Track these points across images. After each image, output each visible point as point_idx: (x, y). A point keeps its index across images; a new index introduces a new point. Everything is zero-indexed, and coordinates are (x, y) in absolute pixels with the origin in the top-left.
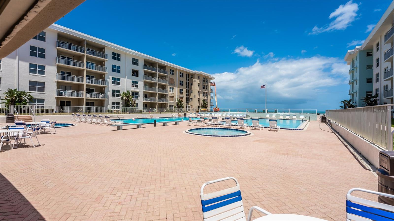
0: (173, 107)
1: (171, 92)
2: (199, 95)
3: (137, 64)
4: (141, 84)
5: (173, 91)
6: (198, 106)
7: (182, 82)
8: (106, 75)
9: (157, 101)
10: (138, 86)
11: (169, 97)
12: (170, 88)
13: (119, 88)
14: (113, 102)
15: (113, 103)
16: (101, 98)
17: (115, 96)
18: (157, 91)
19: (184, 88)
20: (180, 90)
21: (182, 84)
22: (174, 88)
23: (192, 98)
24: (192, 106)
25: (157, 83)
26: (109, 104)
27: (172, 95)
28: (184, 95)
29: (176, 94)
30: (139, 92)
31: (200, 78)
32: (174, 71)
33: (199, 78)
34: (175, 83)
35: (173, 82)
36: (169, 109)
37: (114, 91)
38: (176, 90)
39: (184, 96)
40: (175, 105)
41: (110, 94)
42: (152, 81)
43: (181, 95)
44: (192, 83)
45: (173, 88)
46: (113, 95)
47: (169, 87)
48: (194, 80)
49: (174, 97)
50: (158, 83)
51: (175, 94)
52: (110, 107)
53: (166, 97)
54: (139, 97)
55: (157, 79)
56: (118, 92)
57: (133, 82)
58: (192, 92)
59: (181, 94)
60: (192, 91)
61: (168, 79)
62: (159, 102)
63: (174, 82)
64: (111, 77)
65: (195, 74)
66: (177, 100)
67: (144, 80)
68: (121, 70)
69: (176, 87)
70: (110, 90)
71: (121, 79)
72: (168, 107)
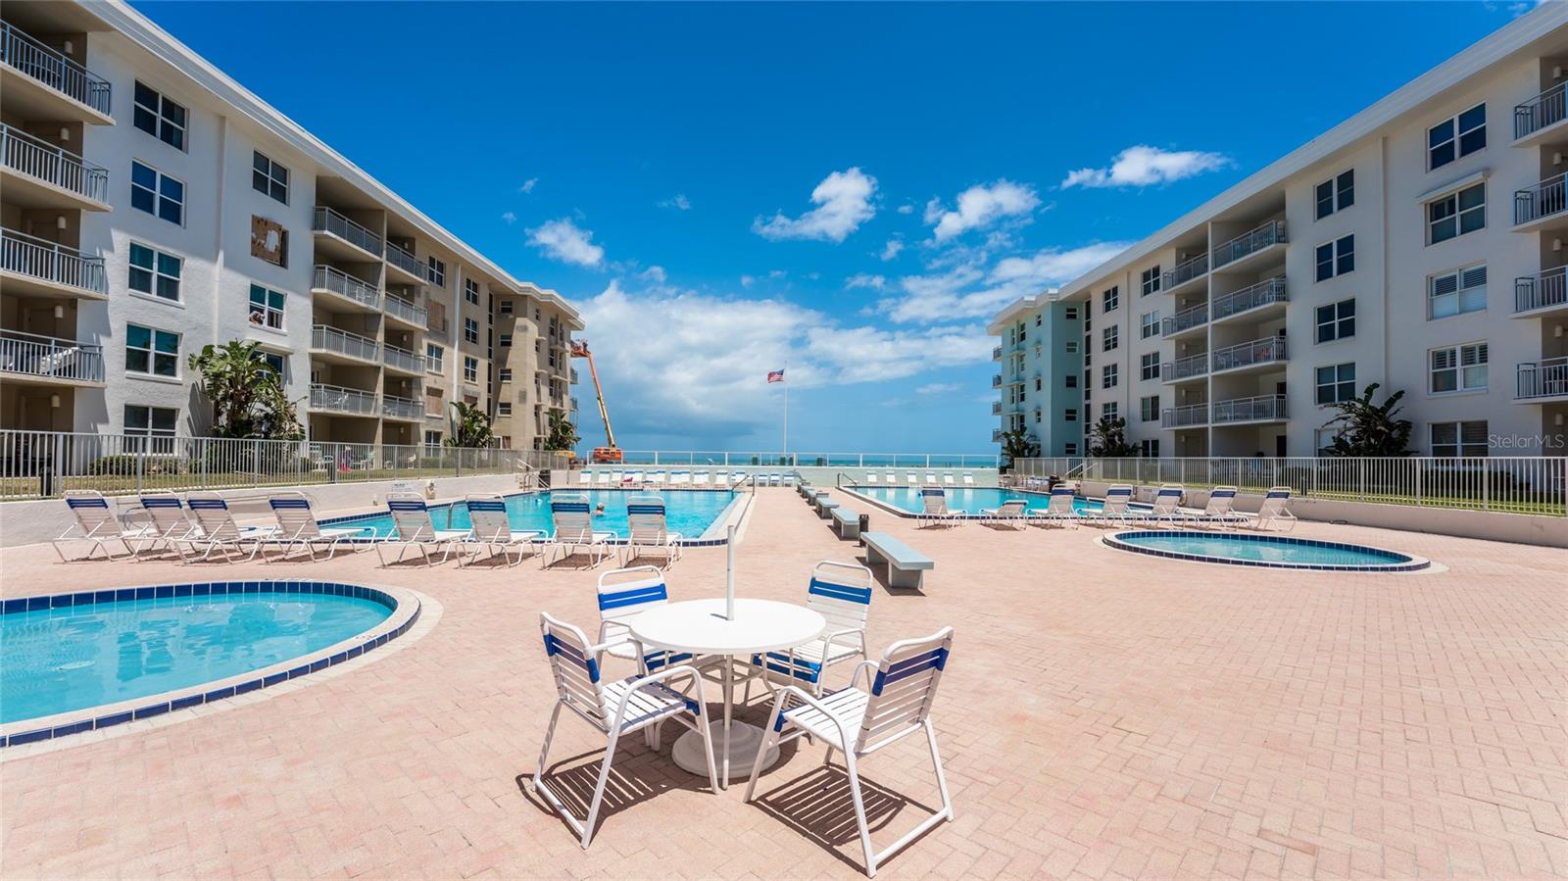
0: (441, 443)
1: (433, 371)
2: (538, 391)
3: (280, 194)
4: (298, 310)
5: (439, 367)
6: (536, 440)
7: (475, 325)
8: (85, 218)
9: (378, 408)
10: (284, 318)
11: (424, 391)
12: (430, 348)
13: (173, 316)
14: (133, 402)
15: (136, 415)
16: (59, 372)
17: (146, 370)
18: (381, 357)
19: (481, 357)
20: (467, 359)
21: (475, 336)
22: (446, 349)
23: (509, 405)
24: (508, 438)
25: (380, 315)
26: (105, 420)
27: (435, 382)
28: (480, 387)
29: (452, 378)
30: (287, 355)
31: (543, 315)
32: (448, 268)
33: (537, 318)
34: (450, 323)
35: (440, 322)
36: (423, 455)
37: (137, 334)
38: (454, 356)
39: (479, 394)
40: (447, 434)
41: (114, 348)
42: (360, 300)
43: (472, 389)
44: (510, 337)
45: (439, 352)
46: (136, 361)
47: (425, 342)
48: (520, 321)
49: (444, 396)
50: (386, 317)
51: (446, 379)
52: (111, 435)
53: (414, 392)
54: (291, 383)
55: (383, 294)
56: (170, 340)
57: (256, 293)
58: (509, 378)
59: (470, 381)
60: (509, 371)
61: (419, 302)
62: (387, 417)
63: (444, 321)
64: (121, 241)
65: (526, 296)
66: (454, 410)
67: (314, 290)
68: (189, 205)
69: (453, 347)
70: (113, 325)
71: (191, 266)
72: (420, 440)
